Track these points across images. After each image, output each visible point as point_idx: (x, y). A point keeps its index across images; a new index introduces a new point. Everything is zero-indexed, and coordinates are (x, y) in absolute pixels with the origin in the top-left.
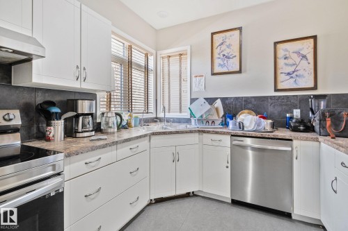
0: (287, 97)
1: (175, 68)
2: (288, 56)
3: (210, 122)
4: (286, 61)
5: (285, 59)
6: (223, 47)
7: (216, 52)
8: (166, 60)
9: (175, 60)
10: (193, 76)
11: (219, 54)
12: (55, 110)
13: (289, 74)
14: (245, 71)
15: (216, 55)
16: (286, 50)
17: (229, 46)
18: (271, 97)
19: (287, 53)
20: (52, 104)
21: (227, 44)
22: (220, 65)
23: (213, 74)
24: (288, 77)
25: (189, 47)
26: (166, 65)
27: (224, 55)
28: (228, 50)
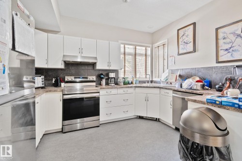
0: (227, 67)
1: (161, 52)
2: (226, 37)
3: (169, 83)
4: (225, 41)
5: (224, 39)
6: (184, 37)
7: (180, 40)
8: (157, 48)
9: (161, 48)
10: (169, 57)
11: (182, 42)
12: (102, 76)
13: (227, 50)
14: (198, 51)
15: (180, 43)
16: (225, 33)
17: (187, 36)
18: (215, 68)
19: (225, 35)
20: (102, 74)
21: (186, 35)
22: (182, 48)
23: (179, 54)
24: (226, 52)
25: (167, 40)
26: (157, 52)
27: (184, 42)
28: (187, 39)
